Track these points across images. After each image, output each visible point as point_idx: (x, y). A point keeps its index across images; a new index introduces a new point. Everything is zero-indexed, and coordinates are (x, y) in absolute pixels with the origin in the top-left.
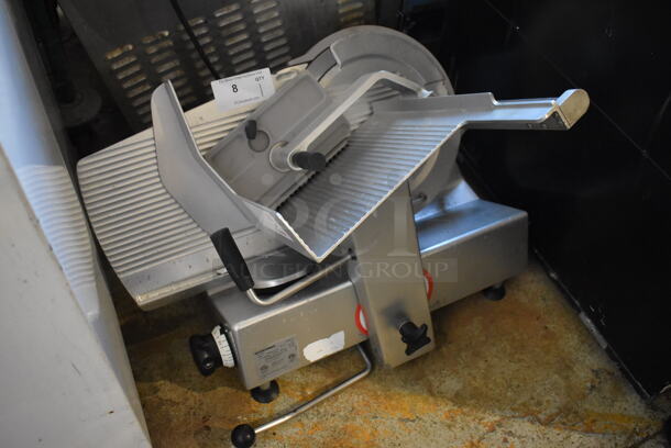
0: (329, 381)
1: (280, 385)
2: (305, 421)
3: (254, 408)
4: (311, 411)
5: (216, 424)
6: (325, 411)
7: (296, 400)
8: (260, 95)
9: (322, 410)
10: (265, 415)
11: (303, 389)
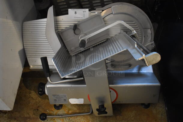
0: (78, 111)
1: (63, 106)
2: (64, 120)
3: (53, 110)
4: (68, 118)
5: (40, 110)
6: (72, 120)
7: (65, 112)
8: (83, 17)
9: (71, 119)
10: (54, 113)
11: (69, 110)
